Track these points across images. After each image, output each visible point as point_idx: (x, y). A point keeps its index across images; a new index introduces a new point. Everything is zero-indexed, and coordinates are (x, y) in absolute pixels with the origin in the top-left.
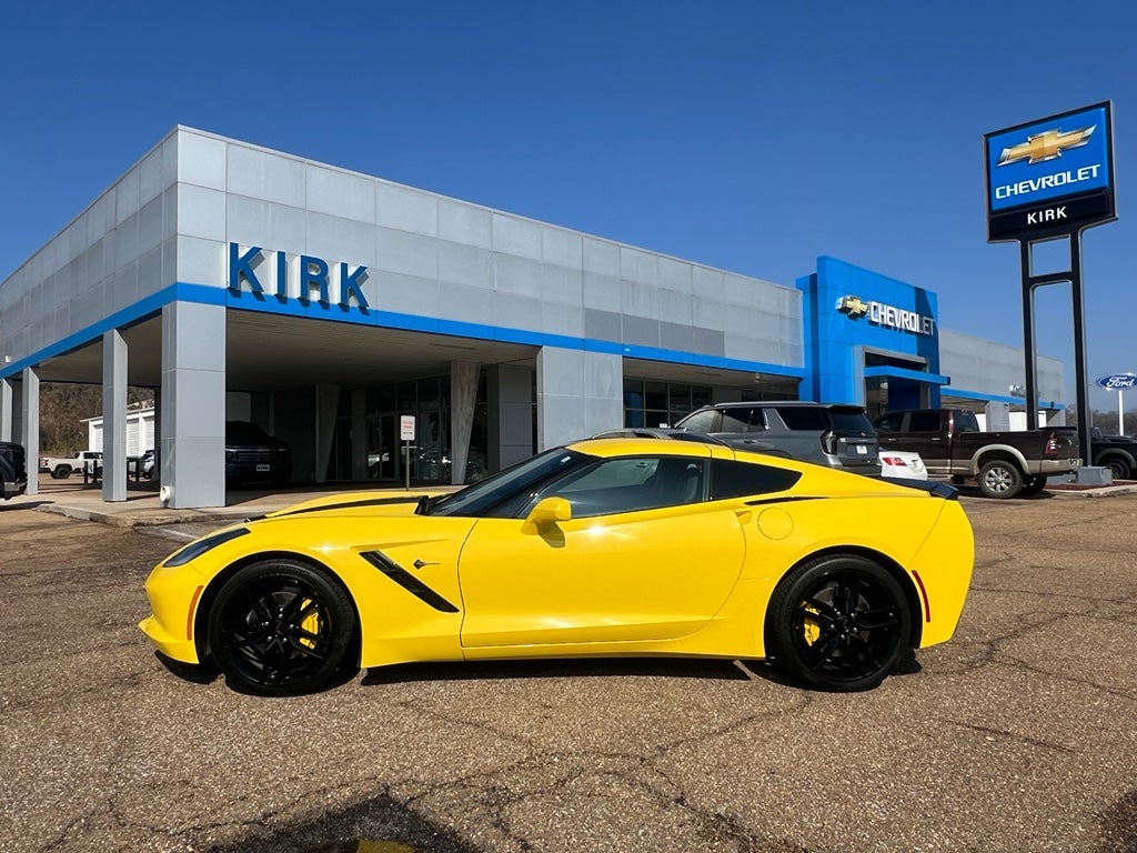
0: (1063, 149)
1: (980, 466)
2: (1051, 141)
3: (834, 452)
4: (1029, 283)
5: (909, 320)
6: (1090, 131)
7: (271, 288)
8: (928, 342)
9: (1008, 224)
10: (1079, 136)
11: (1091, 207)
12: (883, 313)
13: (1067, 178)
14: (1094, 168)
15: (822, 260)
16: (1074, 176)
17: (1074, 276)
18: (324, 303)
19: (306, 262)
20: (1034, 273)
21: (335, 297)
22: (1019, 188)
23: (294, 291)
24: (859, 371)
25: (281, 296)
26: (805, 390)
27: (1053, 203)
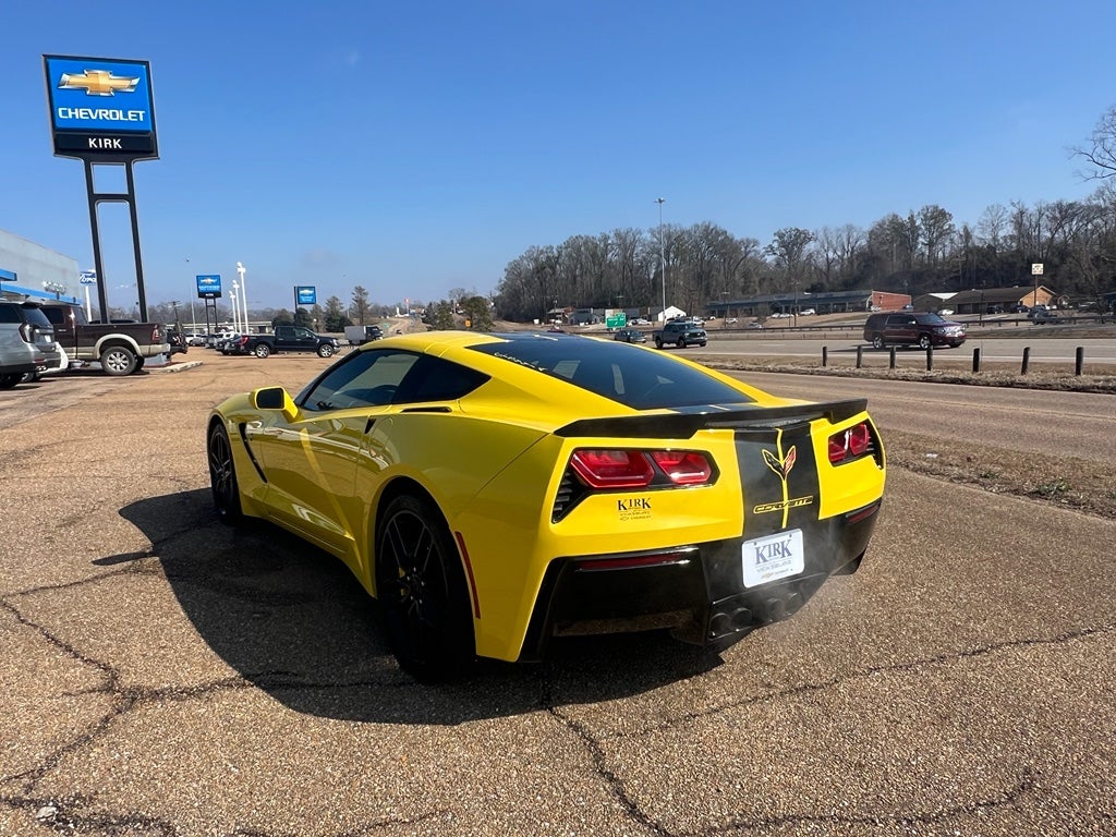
0: (115, 90)
1: (101, 352)
2: (104, 80)
3: (32, 341)
4: (94, 199)
6: (135, 82)
9: (70, 142)
10: (127, 83)
11: (138, 145)
13: (120, 115)
14: (141, 113)
16: (125, 115)
17: (129, 198)
20: (96, 191)
22: (80, 113)
27: (111, 133)
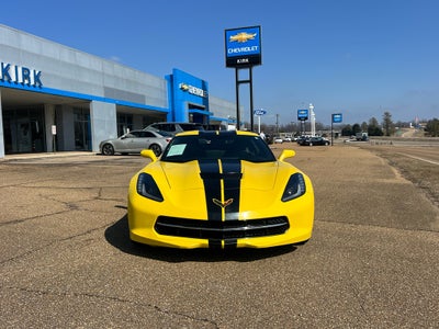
2: (244, 36)
4: (238, 83)
5: (200, 92)
6: (255, 35)
7: (14, 79)
8: (205, 100)
9: (232, 62)
10: (252, 36)
11: (255, 60)
12: (193, 90)
14: (256, 47)
15: (174, 70)
16: (251, 49)
17: (250, 82)
18: (28, 85)
19: (24, 69)
20: (240, 79)
21: (32, 83)
23: (20, 80)
24: (186, 110)
25: (16, 83)
26: (169, 117)
27: (245, 57)
